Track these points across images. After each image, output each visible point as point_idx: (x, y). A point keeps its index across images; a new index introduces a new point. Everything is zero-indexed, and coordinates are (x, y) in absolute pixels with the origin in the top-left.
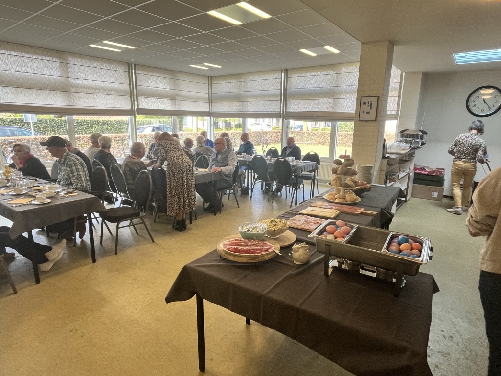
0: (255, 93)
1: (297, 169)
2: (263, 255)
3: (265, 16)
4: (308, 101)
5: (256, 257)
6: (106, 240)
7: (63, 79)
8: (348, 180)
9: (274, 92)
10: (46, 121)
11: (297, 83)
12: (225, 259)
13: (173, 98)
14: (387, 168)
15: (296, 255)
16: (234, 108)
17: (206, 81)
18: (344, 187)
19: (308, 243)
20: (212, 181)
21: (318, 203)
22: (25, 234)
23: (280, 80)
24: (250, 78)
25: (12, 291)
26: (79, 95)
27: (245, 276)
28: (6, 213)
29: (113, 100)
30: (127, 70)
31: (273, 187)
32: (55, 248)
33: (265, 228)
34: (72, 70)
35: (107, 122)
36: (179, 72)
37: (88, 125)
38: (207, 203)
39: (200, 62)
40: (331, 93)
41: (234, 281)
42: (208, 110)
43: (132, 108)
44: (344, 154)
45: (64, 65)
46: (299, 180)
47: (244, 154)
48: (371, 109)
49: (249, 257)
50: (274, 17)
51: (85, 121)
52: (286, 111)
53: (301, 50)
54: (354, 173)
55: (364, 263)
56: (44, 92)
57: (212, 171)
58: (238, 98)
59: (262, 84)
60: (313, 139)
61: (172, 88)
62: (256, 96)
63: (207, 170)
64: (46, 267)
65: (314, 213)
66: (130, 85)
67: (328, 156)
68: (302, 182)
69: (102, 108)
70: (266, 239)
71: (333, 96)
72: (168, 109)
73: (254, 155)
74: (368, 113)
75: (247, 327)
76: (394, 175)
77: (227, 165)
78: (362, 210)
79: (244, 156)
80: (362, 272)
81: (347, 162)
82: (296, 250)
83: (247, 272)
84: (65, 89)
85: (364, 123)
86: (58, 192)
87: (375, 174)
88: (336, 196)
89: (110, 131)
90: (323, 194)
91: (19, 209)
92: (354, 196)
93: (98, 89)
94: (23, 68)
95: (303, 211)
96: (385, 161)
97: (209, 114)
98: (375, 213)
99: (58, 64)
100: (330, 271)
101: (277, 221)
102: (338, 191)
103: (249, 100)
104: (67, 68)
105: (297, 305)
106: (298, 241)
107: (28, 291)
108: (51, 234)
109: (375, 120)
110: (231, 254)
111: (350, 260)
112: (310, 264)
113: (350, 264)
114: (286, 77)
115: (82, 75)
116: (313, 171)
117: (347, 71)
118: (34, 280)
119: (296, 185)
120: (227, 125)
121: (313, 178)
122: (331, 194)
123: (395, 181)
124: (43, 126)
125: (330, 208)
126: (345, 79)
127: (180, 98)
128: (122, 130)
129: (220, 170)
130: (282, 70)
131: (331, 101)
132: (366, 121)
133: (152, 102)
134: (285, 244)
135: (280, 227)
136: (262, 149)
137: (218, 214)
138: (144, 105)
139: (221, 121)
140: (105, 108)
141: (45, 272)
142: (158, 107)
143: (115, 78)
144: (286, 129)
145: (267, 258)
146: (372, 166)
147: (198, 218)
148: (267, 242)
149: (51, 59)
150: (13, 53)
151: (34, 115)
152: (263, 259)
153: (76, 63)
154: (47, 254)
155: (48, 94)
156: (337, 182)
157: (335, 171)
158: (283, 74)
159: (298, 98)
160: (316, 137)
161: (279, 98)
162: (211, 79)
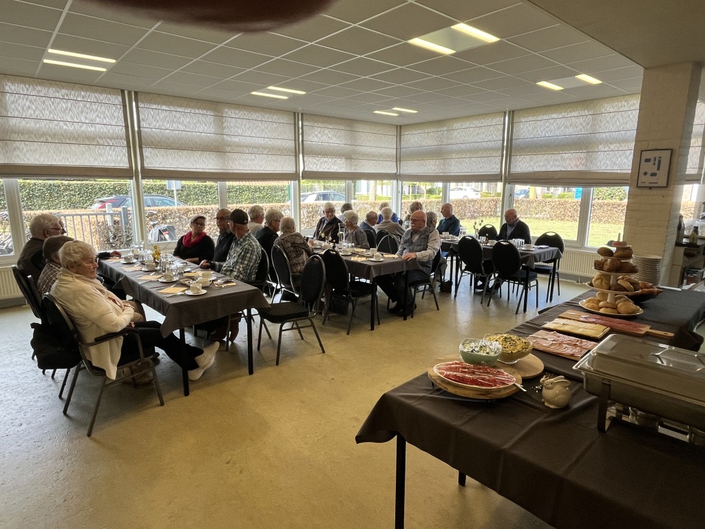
0: (463, 146)
1: (528, 257)
2: (499, 390)
3: (490, 39)
4: (545, 157)
5: (488, 392)
6: (264, 346)
7: (217, 137)
8: (622, 279)
9: (491, 145)
10: (189, 187)
11: (529, 131)
12: (439, 390)
13: (349, 157)
14: (685, 261)
15: (547, 393)
16: (430, 167)
17: (393, 132)
18: (615, 290)
19: (567, 377)
20: (403, 272)
21: (571, 312)
22: (177, 333)
23: (501, 128)
24: (457, 125)
25: (159, 402)
26: (235, 156)
27: (473, 418)
28: (157, 306)
29: (274, 161)
30: (293, 122)
31: (488, 283)
32: (206, 351)
33: (498, 349)
34: (228, 125)
35: (259, 188)
36: (358, 121)
37: (236, 191)
38: (393, 301)
39: (388, 107)
40: (583, 144)
41: (457, 423)
42: (395, 171)
43: (296, 171)
44: (616, 240)
45: (220, 118)
46: (531, 274)
47: (446, 234)
48: (658, 169)
49: (477, 391)
50: (504, 40)
51: (233, 187)
52: (509, 171)
53: (539, 83)
54: (633, 270)
55: (665, 417)
56: (195, 153)
57: (403, 257)
58: (437, 153)
59: (475, 133)
60: (545, 211)
61: (349, 143)
62: (464, 151)
63: (396, 256)
64: (196, 375)
65: (566, 328)
66: (295, 140)
67: (575, 239)
68: (534, 278)
69: (261, 172)
70: (498, 365)
71: (587, 148)
72: (341, 171)
73: (461, 236)
74: (654, 175)
75: (460, 490)
76: (695, 272)
77: (425, 249)
78: (646, 329)
79: (447, 237)
80: (661, 430)
81: (621, 253)
82: (550, 386)
83: (474, 413)
84: (218, 149)
85: (647, 191)
86: (213, 281)
87: (663, 270)
88: (601, 304)
89: (262, 199)
90: (578, 299)
91: (172, 301)
92: (632, 306)
93: (256, 148)
94: (174, 125)
95: (549, 325)
96: (682, 250)
97: (396, 177)
98: (671, 335)
99: (212, 118)
100: (607, 423)
101: (514, 339)
102: (604, 296)
103: (454, 156)
104: (223, 123)
105: (560, 472)
106: (547, 371)
107: (176, 404)
108: (198, 332)
109: (665, 185)
110: (449, 383)
111: (640, 410)
112: (572, 409)
113: (640, 416)
114: (512, 123)
115: (239, 131)
116: (554, 260)
117: (612, 110)
118: (182, 389)
119: (525, 282)
120: (416, 192)
121: (552, 271)
122: (590, 300)
123: (697, 282)
124: (185, 194)
125: (592, 323)
126: (608, 122)
127: (358, 155)
128: (277, 198)
129: (414, 257)
130: (505, 113)
131: (582, 155)
132: (650, 188)
133: (321, 163)
134: (527, 375)
135: (519, 348)
136: (474, 227)
137: (409, 319)
138: (312, 166)
139: (407, 186)
140: (264, 172)
141: (194, 381)
142: (329, 169)
143: (277, 132)
144: (508, 197)
145: (504, 394)
146: (659, 257)
147: (381, 322)
148: (502, 370)
149: (205, 111)
150: (164, 107)
151: (179, 182)
152: (498, 395)
153: (233, 116)
154: (198, 358)
155: (200, 155)
156: (603, 283)
157: (599, 266)
158: (507, 118)
159: (530, 151)
160: (552, 208)
161: (500, 153)
162: (400, 128)
